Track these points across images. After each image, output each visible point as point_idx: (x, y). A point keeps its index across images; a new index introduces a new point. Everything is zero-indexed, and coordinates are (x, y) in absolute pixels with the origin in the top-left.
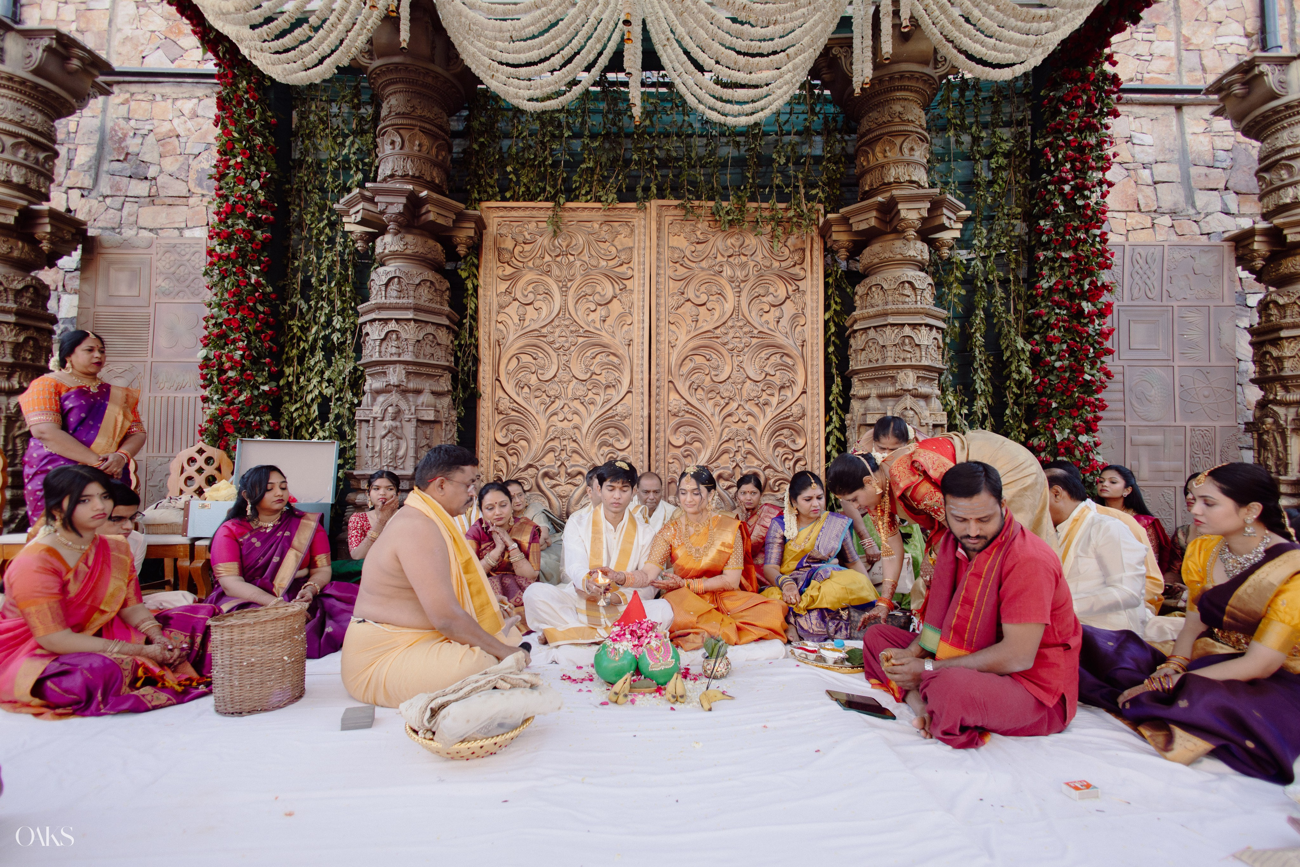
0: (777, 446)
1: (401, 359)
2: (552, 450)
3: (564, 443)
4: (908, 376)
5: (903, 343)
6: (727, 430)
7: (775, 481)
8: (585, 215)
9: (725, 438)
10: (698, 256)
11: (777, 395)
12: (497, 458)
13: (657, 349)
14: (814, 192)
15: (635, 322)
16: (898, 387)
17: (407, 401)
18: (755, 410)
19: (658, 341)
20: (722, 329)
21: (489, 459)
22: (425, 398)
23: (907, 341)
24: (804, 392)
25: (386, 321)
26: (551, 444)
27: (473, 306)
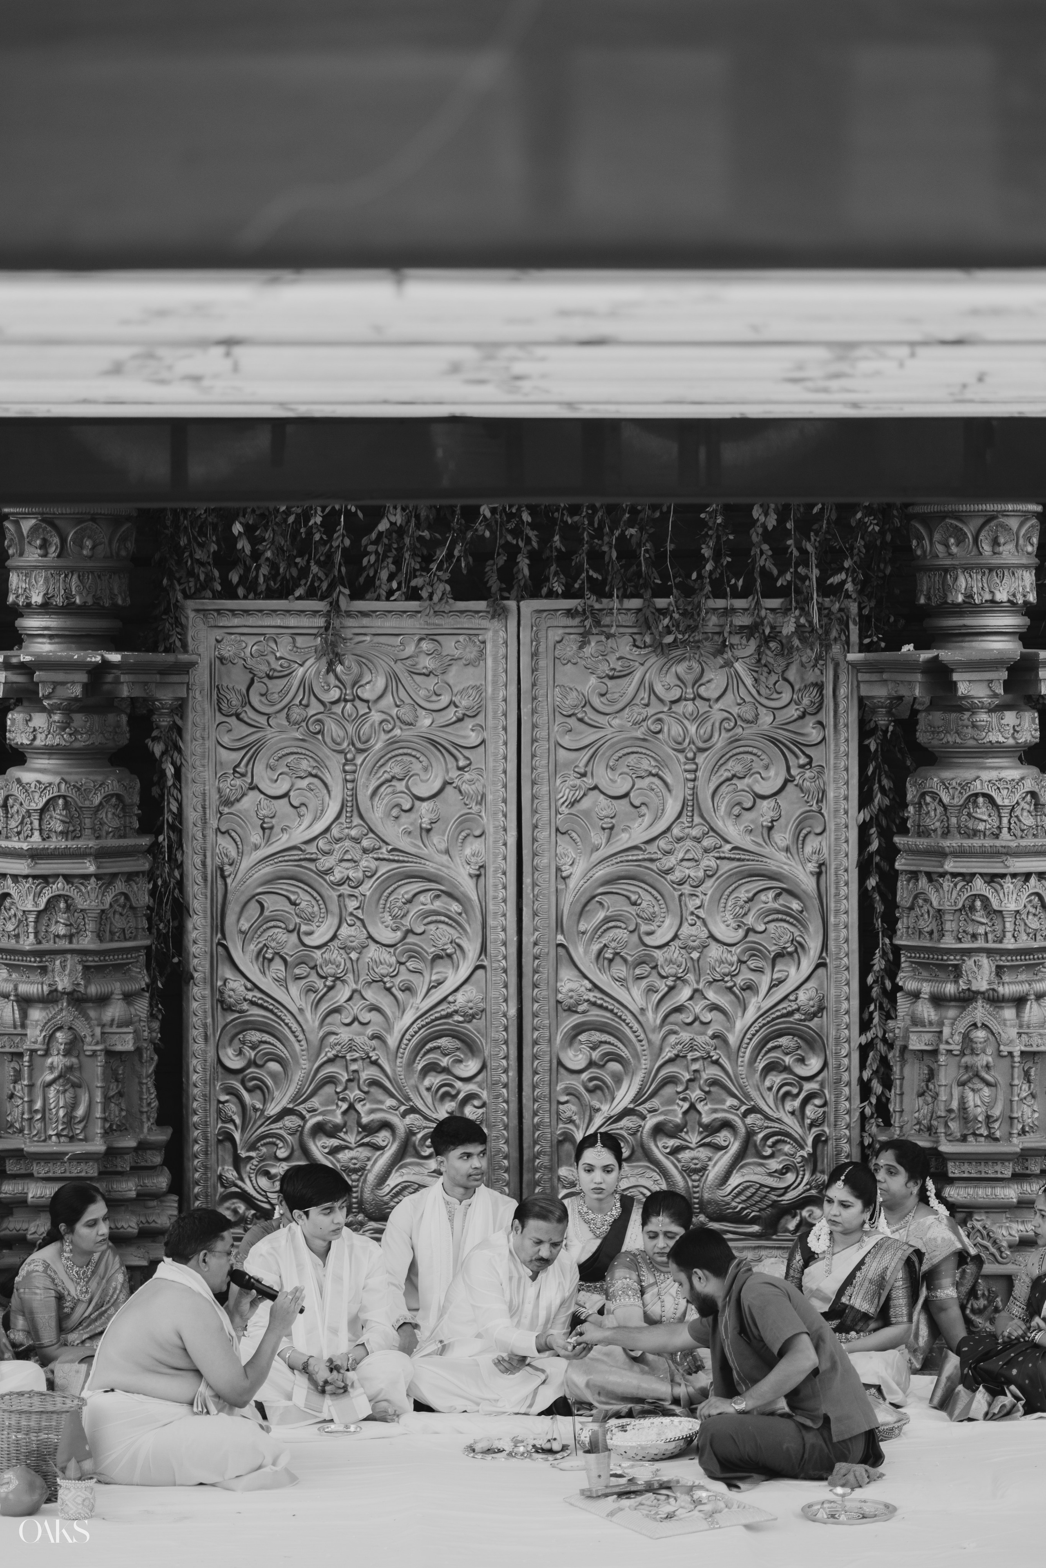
0: (770, 1068)
1: (74, 946)
2: (331, 1080)
3: (354, 1067)
4: (979, 967)
5: (972, 908)
6: (672, 1039)
7: (766, 1138)
8: (390, 624)
9: (668, 1054)
10: (612, 702)
11: (768, 971)
12: (223, 1098)
13: (534, 884)
14: (836, 579)
15: (490, 830)
16: (963, 986)
17: (88, 1018)
18: (723, 1001)
19: (535, 869)
20: (662, 843)
21: (206, 1098)
22: (115, 1011)
23: (978, 903)
24: (821, 965)
25: (46, 879)
26: (329, 1070)
27: (174, 808)
